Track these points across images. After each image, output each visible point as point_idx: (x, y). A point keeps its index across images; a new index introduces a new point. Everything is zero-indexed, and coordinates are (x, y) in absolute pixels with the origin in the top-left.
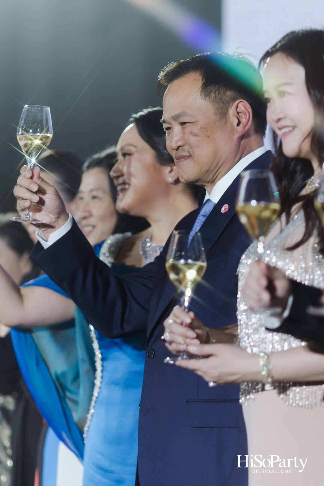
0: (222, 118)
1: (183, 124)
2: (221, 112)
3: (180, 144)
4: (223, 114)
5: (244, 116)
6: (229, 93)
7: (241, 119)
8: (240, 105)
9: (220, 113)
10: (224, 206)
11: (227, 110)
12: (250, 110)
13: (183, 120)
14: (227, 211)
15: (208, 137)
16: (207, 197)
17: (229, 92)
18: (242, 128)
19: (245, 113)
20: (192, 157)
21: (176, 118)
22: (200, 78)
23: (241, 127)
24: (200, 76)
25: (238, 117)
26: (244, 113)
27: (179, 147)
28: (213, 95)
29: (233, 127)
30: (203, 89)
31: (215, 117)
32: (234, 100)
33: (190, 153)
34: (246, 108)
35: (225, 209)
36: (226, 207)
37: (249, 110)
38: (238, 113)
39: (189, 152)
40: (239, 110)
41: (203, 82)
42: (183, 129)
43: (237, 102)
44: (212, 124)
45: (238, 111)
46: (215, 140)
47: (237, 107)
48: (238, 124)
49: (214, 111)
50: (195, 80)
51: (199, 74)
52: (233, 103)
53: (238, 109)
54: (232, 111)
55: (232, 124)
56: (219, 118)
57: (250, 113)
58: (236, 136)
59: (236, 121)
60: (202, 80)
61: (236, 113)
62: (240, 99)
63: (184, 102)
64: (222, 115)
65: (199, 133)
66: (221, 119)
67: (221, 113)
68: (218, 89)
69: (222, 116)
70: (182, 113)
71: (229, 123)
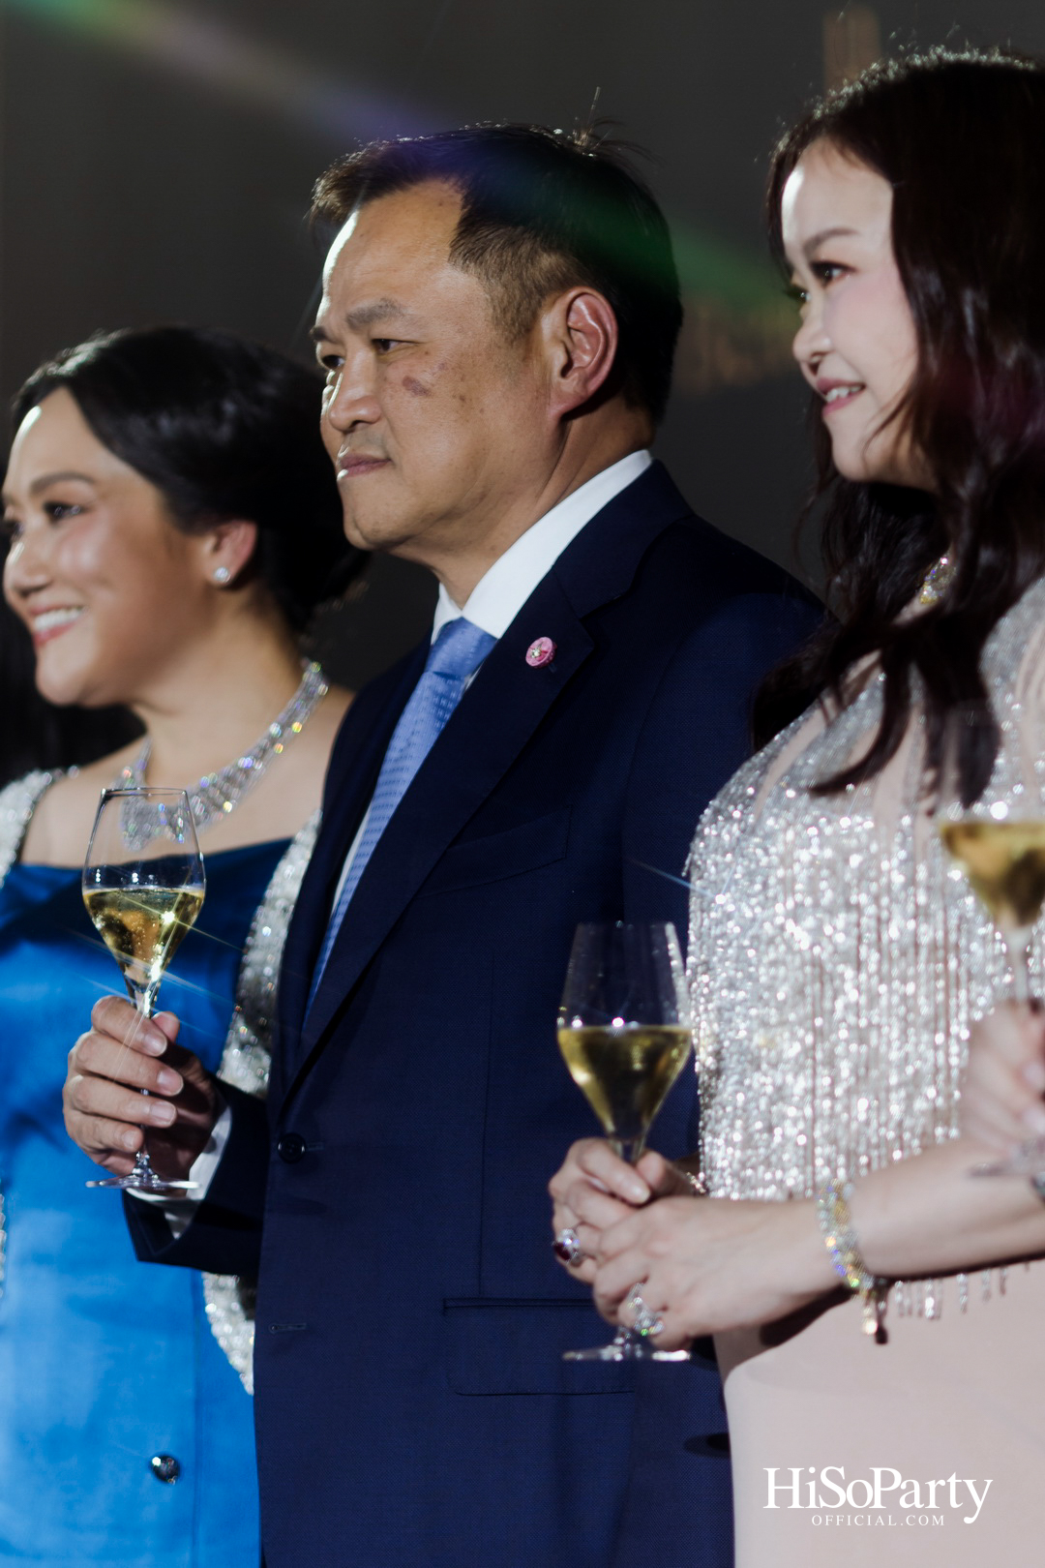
0: (515, 338)
1: (381, 345)
2: (512, 319)
3: (362, 412)
4: (521, 330)
5: (590, 343)
6: (547, 261)
7: (577, 354)
8: (580, 304)
9: (510, 322)
10: (537, 642)
11: (535, 317)
12: (611, 327)
13: (382, 330)
14: (548, 658)
15: (462, 399)
16: (445, 612)
17: (549, 256)
18: (577, 384)
19: (594, 333)
20: (394, 465)
21: (358, 322)
22: (458, 198)
23: (573, 380)
24: (457, 192)
25: (569, 345)
26: (589, 333)
27: (356, 422)
28: (491, 258)
29: (548, 378)
30: (460, 234)
31: (494, 333)
32: (563, 284)
33: (386, 452)
34: (597, 318)
35: (543, 653)
36: (544, 649)
37: (608, 327)
38: (569, 329)
39: (383, 447)
40: (576, 323)
41: (465, 210)
42: (381, 361)
43: (572, 294)
44: (480, 355)
45: (570, 324)
46: (482, 411)
47: (569, 309)
48: (566, 370)
49: (491, 311)
50: (441, 205)
51: (455, 184)
52: (559, 297)
53: (573, 317)
54: (550, 322)
55: (546, 369)
56: (506, 339)
57: (610, 336)
58: (555, 410)
59: (559, 359)
60: (464, 207)
61: (561, 332)
62: (584, 285)
63: (395, 271)
64: (517, 328)
65: (433, 385)
66: (512, 342)
67: (513, 324)
68: (512, 243)
69: (515, 332)
70: (381, 307)
71: (535, 362)
